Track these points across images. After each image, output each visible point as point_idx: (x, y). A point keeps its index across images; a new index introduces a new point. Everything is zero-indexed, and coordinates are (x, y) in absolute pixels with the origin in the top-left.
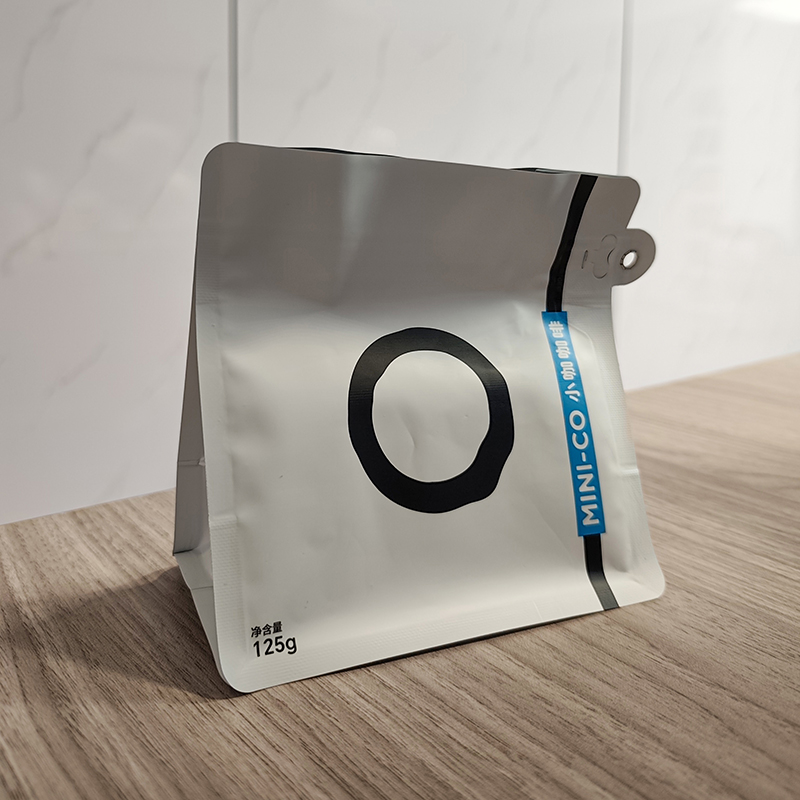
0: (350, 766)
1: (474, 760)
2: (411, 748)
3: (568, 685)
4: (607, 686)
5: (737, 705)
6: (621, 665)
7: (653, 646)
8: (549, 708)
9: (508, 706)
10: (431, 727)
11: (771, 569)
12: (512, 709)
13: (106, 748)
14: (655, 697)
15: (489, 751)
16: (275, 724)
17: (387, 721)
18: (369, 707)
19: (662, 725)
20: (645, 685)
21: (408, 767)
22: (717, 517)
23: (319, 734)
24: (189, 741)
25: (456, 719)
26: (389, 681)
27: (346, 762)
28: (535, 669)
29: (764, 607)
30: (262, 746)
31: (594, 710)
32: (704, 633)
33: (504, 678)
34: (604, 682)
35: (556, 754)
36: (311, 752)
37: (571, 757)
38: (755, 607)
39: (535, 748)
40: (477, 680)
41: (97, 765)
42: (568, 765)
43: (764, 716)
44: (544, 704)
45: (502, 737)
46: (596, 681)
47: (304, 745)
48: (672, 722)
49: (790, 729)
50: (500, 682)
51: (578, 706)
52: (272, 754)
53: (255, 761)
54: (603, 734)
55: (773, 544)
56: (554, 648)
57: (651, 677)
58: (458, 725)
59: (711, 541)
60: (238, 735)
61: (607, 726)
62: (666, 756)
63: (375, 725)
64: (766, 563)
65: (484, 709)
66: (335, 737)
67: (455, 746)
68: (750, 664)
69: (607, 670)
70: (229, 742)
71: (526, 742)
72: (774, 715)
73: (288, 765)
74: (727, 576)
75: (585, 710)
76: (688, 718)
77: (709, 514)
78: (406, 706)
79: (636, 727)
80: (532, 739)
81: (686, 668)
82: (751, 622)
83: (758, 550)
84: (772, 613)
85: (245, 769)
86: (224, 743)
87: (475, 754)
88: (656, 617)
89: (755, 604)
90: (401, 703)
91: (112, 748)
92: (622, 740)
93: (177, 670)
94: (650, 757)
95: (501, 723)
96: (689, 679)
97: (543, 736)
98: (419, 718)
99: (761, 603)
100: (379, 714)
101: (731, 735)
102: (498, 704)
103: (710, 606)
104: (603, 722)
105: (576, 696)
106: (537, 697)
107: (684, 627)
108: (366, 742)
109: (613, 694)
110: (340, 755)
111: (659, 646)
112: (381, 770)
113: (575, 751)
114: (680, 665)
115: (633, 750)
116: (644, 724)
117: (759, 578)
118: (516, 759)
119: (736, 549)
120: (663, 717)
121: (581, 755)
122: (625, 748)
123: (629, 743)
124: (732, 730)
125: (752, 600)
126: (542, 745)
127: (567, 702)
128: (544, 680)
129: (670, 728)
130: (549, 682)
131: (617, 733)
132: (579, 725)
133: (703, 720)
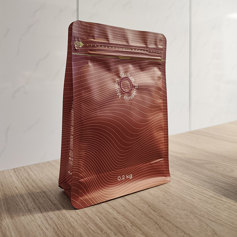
0: (63, 234)
1: (93, 233)
2: (79, 230)
3: (123, 216)
4: (133, 216)
5: (164, 221)
6: (139, 211)
7: (149, 206)
8: (117, 221)
9: (106, 220)
10: (86, 225)
11: (190, 186)
12: (107, 221)
13: (7, 228)
14: (144, 219)
15: (98, 231)
16: (48, 223)
17: (76, 223)
18: (72, 219)
19: (143, 226)
20: (143, 216)
21: (77, 234)
22: (182, 172)
23: (58, 226)
24: (27, 227)
25: (93, 223)
26: (80, 213)
27: (63, 233)
28: (117, 211)
29: (183, 197)
30: (44, 228)
31: (127, 222)
32: (164, 203)
33: (108, 213)
34: (133, 215)
35: (114, 232)
36: (55, 230)
37: (117, 233)
38: (181, 197)
39: (109, 231)
40: (101, 214)
41: (4, 232)
42: (116, 235)
43: (170, 225)
44: (115, 220)
45: (102, 228)
46: (131, 214)
47: (54, 228)
48: (146, 225)
49: (175, 228)
50: (107, 214)
51: (124, 221)
52: (45, 230)
53: (41, 232)
54: (127, 228)
55: (194, 180)
56: (124, 206)
57: (145, 214)
58: (92, 225)
59: (177, 178)
60: (39, 226)
61: (129, 226)
62: (141, 234)
63: (72, 224)
64: (189, 185)
65: (100, 221)
66: (62, 227)
67: (90, 230)
68: (172, 211)
69: (135, 212)
70: (36, 227)
71: (108, 229)
72: (173, 224)
73: (49, 233)
74: (177, 188)
75: (125, 222)
76: (151, 225)
77: (180, 171)
78: (81, 220)
79: (136, 226)
80: (109, 228)
81: (156, 212)
82: (178, 201)
83: (189, 181)
84: (184, 198)
85: (38, 233)
86: (35, 228)
87: (94, 232)
88: (153, 199)
89: (181, 196)
90: (80, 218)
91: (9, 228)
92: (131, 230)
93: (29, 210)
94: (136, 234)
95: (103, 224)
96: (155, 215)
97: (112, 228)
98: (83, 222)
99: (183, 196)
100: (74, 221)
101: (159, 229)
102: (104, 220)
103: (169, 196)
104: (129, 225)
105: (124, 218)
106: (115, 218)
107: (160, 202)
108: (69, 228)
109: (134, 218)
110: (62, 231)
111: (151, 206)
112: (70, 235)
113: (119, 232)
114: (154, 211)
115: (133, 232)
116: (139, 226)
117: (185, 189)
118: (104, 233)
119: (183, 181)
120: (144, 224)
121: (120, 233)
122: (131, 232)
123: (133, 230)
124: (160, 228)
125: (181, 195)
126: (111, 230)
127: (121, 220)
128: (118, 214)
129: (145, 227)
130: (119, 215)
131: (131, 228)
132: (122, 226)
133: (154, 225)
